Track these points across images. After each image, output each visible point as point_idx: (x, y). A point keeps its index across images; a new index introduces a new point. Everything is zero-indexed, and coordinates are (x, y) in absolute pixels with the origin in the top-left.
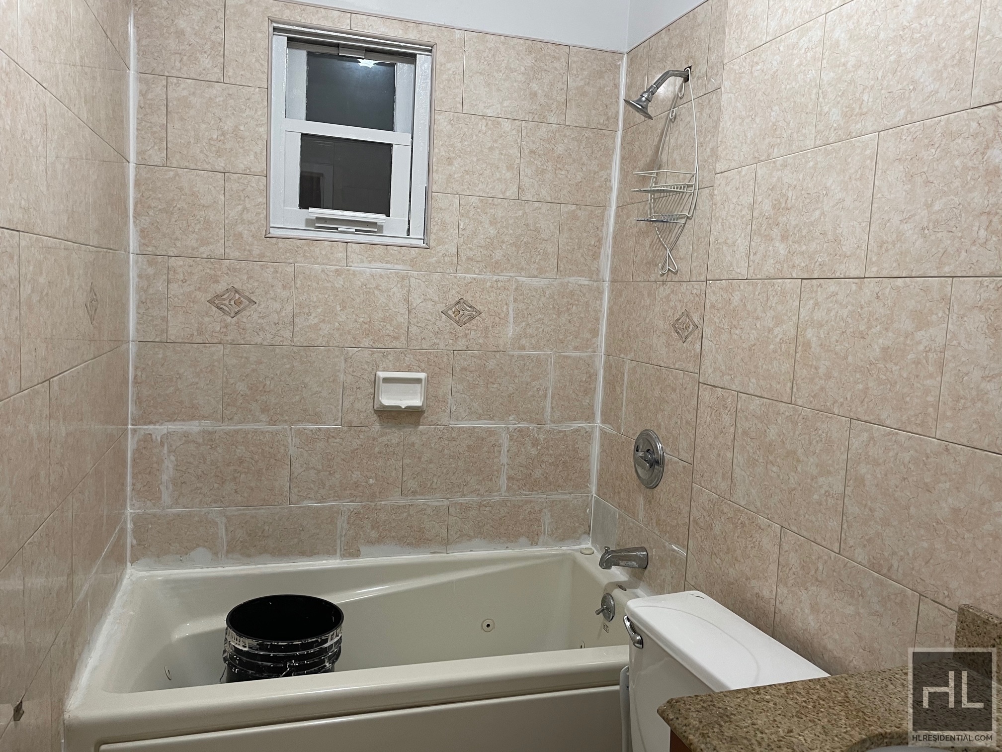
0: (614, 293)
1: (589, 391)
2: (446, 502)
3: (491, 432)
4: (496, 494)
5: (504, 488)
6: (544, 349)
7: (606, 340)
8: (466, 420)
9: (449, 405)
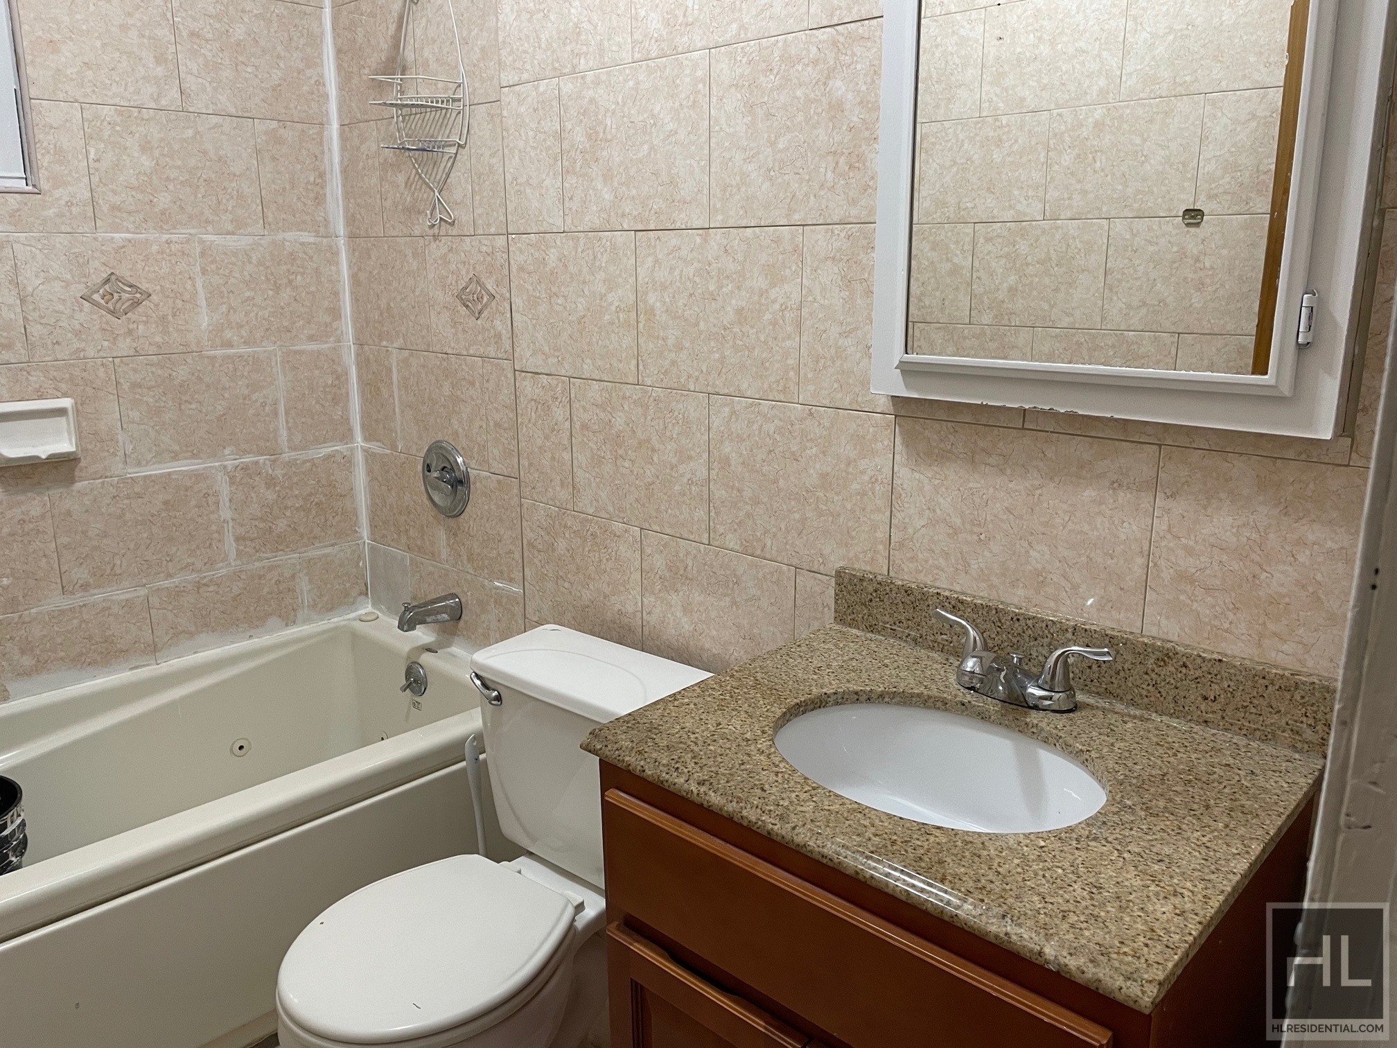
0: (357, 254)
1: (340, 399)
2: (143, 592)
3: (198, 477)
4: (221, 564)
5: (233, 554)
6: (264, 344)
7: (355, 322)
8: (154, 464)
9: (121, 444)
